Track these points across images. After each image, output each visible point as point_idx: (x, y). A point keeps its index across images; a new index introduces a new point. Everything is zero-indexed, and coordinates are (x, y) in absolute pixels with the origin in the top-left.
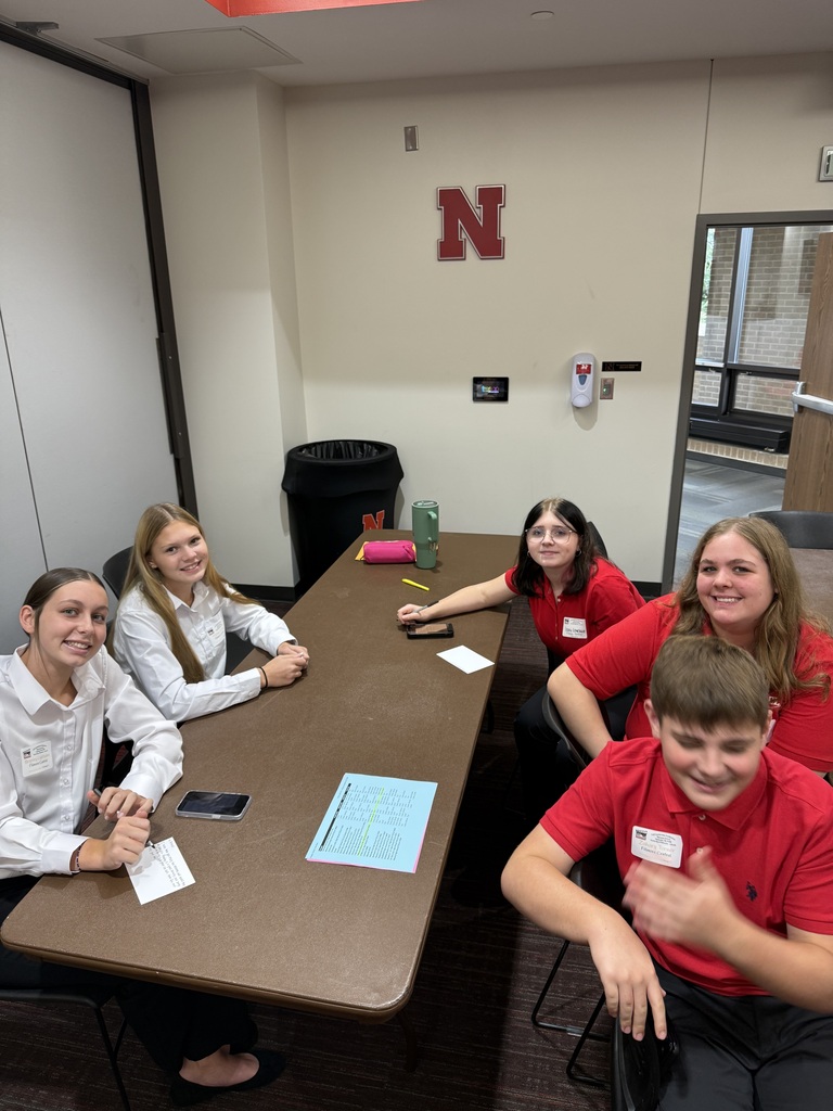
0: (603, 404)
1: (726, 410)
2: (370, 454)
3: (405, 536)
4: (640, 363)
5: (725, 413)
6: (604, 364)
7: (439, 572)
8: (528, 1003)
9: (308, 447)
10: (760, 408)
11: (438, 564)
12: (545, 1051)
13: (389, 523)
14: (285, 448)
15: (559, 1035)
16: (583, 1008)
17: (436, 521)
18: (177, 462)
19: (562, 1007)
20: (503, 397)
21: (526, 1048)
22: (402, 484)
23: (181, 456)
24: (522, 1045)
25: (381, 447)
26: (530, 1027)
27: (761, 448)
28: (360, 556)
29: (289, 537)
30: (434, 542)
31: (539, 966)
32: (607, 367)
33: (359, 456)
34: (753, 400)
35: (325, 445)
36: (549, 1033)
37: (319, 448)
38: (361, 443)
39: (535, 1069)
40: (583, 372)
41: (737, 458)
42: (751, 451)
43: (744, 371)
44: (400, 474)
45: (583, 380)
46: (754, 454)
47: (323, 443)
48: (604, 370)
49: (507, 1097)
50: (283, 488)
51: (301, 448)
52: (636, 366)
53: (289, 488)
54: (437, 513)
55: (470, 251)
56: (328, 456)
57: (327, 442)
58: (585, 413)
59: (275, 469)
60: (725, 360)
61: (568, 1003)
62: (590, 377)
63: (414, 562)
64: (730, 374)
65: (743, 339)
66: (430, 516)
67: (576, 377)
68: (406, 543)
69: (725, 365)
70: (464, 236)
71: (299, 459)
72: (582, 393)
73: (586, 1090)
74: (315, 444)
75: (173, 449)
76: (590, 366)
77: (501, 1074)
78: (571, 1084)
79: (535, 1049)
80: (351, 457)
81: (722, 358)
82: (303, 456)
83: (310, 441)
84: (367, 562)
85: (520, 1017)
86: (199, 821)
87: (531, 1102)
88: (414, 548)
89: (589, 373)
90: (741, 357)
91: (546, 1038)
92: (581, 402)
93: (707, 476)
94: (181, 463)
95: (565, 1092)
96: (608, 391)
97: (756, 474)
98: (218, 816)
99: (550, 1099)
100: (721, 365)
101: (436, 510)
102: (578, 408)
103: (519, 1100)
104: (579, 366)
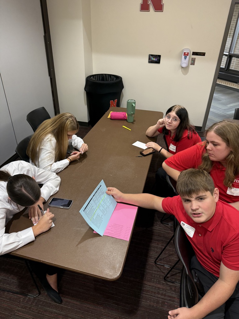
0: (191, 66)
1: (227, 69)
2: (113, 80)
3: (124, 110)
4: (205, 53)
5: (226, 70)
6: (193, 52)
7: (134, 124)
8: (153, 257)
9: (93, 76)
10: (237, 69)
11: (134, 121)
12: (158, 271)
13: (118, 105)
14: (85, 76)
15: (162, 267)
16: (170, 259)
17: (135, 107)
18: (51, 79)
19: (163, 259)
20: (158, 62)
21: (152, 270)
22: (123, 90)
23: (52, 77)
24: (151, 269)
25: (117, 77)
26: (154, 264)
27: (236, 83)
28: (109, 117)
29: (86, 106)
30: (134, 114)
31: (157, 246)
32: (194, 54)
33: (110, 80)
34: (235, 66)
35: (99, 75)
36: (159, 266)
37: (97, 76)
38: (110, 75)
39: (154, 277)
40: (186, 55)
41: (228, 86)
42: (233, 84)
43: (235, 56)
44: (123, 87)
45: (185, 58)
46: (234, 85)
47: (98, 74)
48: (193, 55)
49: (146, 284)
50: (85, 90)
51: (91, 76)
52: (203, 54)
53: (87, 90)
54: (135, 104)
55: (151, 8)
56: (100, 80)
57: (99, 74)
58: (185, 69)
59: (82, 83)
60: (229, 52)
61: (165, 258)
62: (188, 57)
63: (126, 120)
64: (230, 57)
65: (236, 45)
66: (133, 105)
67: (183, 57)
68: (124, 113)
69: (229, 54)
70: (150, 2)
71: (90, 80)
72: (185, 62)
73: (169, 284)
74: (95, 75)
75: (50, 75)
76: (188, 53)
77: (144, 277)
78: (165, 282)
79: (155, 271)
80: (107, 81)
81: (228, 51)
82: (91, 79)
83: (94, 74)
84: (111, 119)
85: (151, 261)
86: (56, 209)
87: (153, 286)
88: (127, 115)
89: (188, 55)
90: (234, 51)
91: (158, 268)
92: (184, 65)
93: (218, 91)
94: (52, 79)
95: (163, 284)
96: (193, 62)
97: (233, 91)
98: (62, 207)
99: (159, 286)
100: (228, 54)
101: (135, 103)
102: (183, 67)
103: (149, 285)
104: (185, 53)
